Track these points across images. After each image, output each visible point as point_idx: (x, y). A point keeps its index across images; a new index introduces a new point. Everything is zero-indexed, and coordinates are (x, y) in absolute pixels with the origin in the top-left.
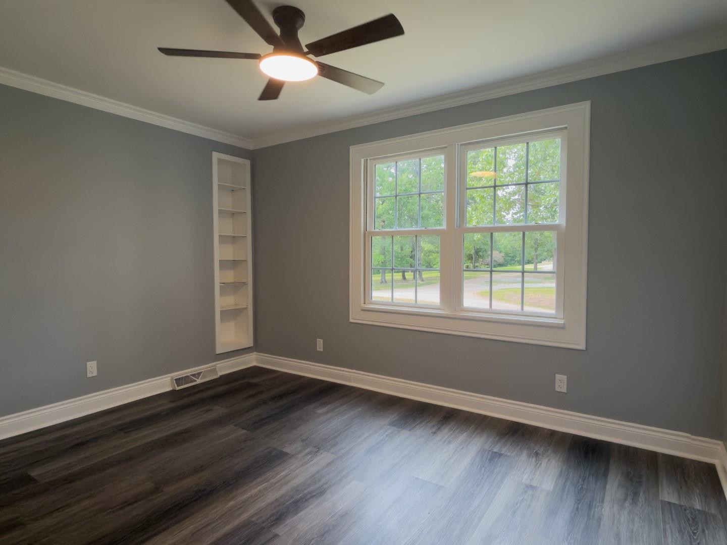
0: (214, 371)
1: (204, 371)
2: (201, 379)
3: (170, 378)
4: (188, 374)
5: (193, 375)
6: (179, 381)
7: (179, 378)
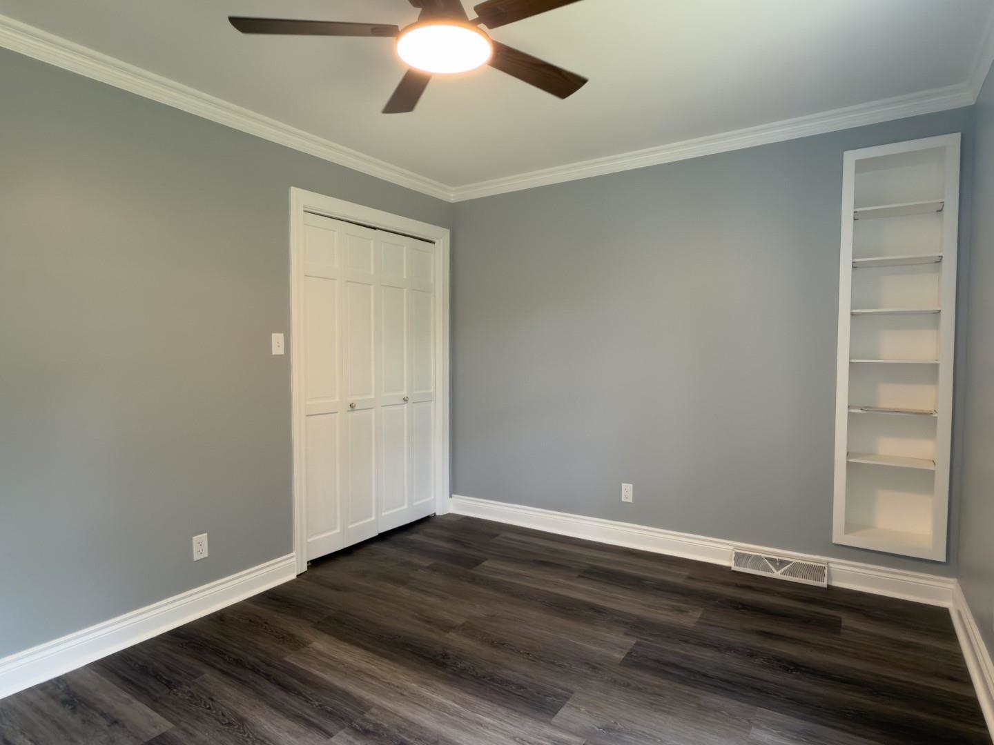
0: (818, 571)
1: (796, 563)
2: (783, 573)
3: (731, 548)
4: (763, 555)
5: (772, 561)
6: (739, 557)
7: (744, 555)
